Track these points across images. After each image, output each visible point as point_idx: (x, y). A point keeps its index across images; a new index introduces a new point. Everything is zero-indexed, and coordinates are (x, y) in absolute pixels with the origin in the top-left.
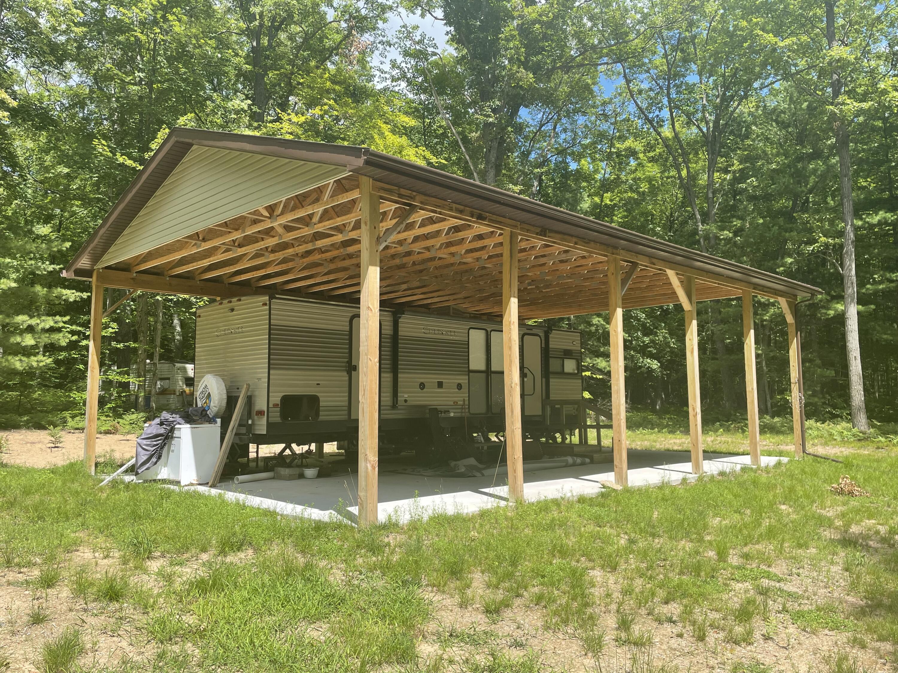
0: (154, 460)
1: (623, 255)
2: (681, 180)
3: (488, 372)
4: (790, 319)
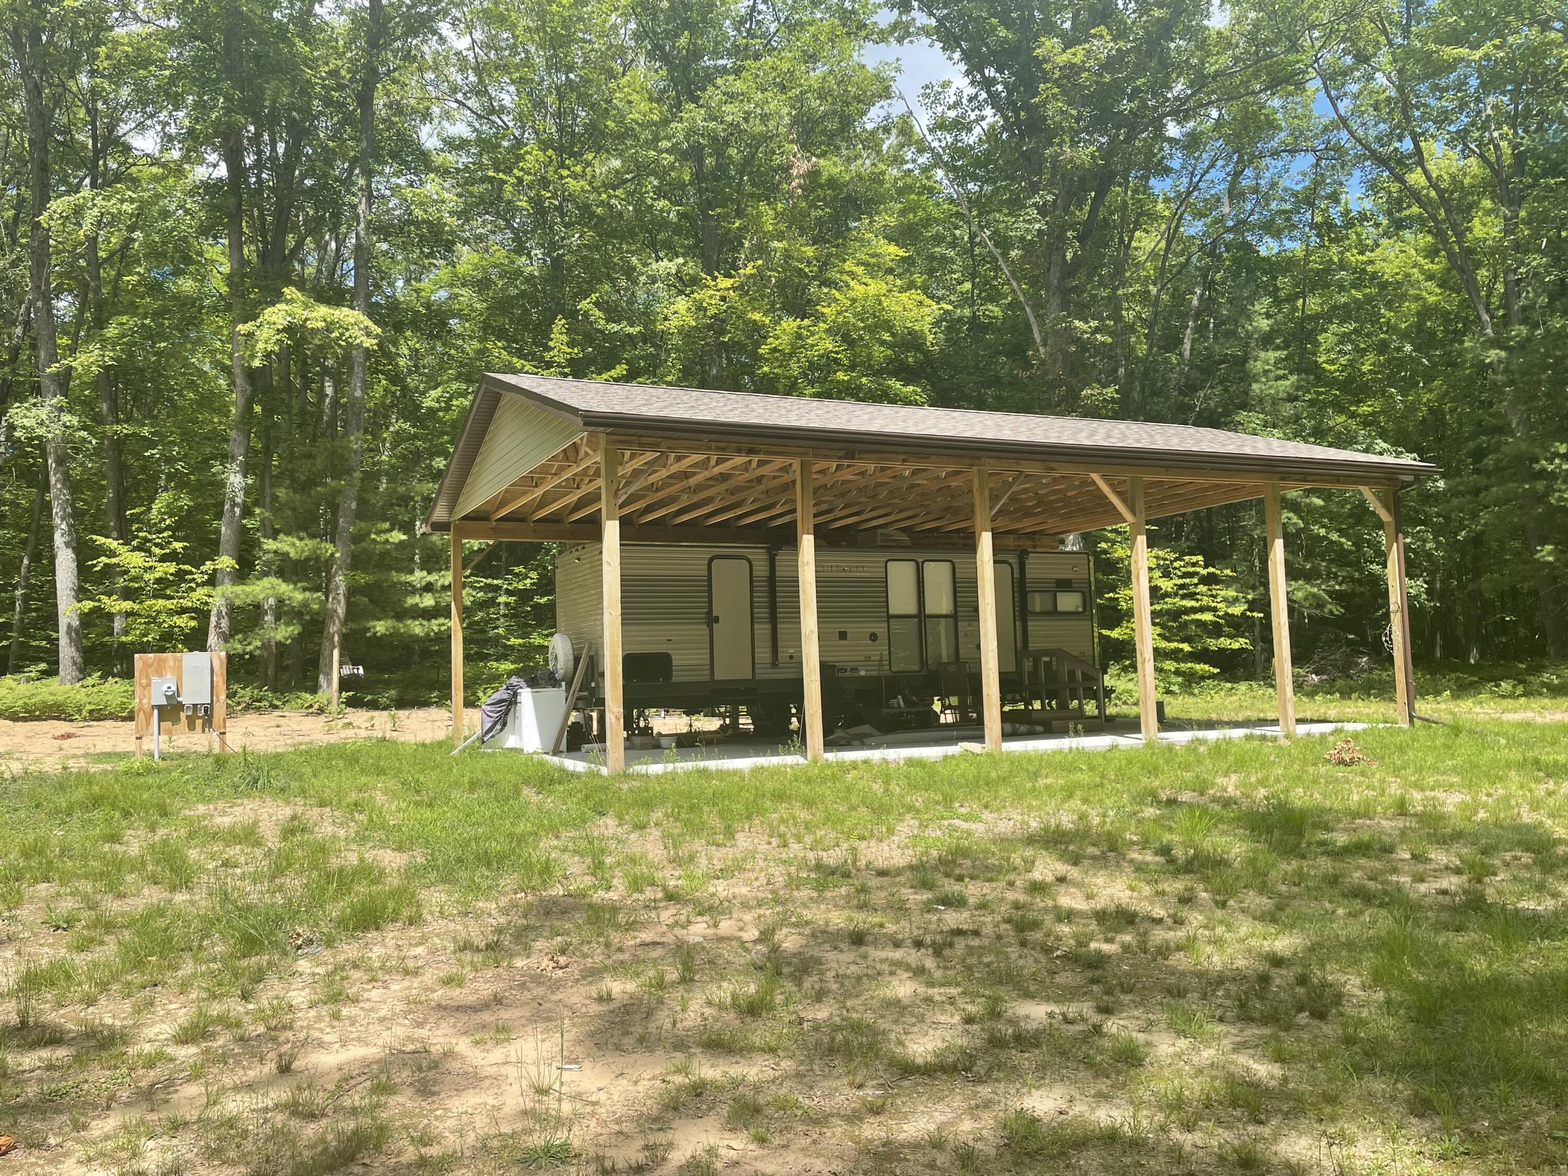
0: (498, 727)
1: (991, 465)
2: (1451, 256)
3: (921, 616)
4: (1385, 516)
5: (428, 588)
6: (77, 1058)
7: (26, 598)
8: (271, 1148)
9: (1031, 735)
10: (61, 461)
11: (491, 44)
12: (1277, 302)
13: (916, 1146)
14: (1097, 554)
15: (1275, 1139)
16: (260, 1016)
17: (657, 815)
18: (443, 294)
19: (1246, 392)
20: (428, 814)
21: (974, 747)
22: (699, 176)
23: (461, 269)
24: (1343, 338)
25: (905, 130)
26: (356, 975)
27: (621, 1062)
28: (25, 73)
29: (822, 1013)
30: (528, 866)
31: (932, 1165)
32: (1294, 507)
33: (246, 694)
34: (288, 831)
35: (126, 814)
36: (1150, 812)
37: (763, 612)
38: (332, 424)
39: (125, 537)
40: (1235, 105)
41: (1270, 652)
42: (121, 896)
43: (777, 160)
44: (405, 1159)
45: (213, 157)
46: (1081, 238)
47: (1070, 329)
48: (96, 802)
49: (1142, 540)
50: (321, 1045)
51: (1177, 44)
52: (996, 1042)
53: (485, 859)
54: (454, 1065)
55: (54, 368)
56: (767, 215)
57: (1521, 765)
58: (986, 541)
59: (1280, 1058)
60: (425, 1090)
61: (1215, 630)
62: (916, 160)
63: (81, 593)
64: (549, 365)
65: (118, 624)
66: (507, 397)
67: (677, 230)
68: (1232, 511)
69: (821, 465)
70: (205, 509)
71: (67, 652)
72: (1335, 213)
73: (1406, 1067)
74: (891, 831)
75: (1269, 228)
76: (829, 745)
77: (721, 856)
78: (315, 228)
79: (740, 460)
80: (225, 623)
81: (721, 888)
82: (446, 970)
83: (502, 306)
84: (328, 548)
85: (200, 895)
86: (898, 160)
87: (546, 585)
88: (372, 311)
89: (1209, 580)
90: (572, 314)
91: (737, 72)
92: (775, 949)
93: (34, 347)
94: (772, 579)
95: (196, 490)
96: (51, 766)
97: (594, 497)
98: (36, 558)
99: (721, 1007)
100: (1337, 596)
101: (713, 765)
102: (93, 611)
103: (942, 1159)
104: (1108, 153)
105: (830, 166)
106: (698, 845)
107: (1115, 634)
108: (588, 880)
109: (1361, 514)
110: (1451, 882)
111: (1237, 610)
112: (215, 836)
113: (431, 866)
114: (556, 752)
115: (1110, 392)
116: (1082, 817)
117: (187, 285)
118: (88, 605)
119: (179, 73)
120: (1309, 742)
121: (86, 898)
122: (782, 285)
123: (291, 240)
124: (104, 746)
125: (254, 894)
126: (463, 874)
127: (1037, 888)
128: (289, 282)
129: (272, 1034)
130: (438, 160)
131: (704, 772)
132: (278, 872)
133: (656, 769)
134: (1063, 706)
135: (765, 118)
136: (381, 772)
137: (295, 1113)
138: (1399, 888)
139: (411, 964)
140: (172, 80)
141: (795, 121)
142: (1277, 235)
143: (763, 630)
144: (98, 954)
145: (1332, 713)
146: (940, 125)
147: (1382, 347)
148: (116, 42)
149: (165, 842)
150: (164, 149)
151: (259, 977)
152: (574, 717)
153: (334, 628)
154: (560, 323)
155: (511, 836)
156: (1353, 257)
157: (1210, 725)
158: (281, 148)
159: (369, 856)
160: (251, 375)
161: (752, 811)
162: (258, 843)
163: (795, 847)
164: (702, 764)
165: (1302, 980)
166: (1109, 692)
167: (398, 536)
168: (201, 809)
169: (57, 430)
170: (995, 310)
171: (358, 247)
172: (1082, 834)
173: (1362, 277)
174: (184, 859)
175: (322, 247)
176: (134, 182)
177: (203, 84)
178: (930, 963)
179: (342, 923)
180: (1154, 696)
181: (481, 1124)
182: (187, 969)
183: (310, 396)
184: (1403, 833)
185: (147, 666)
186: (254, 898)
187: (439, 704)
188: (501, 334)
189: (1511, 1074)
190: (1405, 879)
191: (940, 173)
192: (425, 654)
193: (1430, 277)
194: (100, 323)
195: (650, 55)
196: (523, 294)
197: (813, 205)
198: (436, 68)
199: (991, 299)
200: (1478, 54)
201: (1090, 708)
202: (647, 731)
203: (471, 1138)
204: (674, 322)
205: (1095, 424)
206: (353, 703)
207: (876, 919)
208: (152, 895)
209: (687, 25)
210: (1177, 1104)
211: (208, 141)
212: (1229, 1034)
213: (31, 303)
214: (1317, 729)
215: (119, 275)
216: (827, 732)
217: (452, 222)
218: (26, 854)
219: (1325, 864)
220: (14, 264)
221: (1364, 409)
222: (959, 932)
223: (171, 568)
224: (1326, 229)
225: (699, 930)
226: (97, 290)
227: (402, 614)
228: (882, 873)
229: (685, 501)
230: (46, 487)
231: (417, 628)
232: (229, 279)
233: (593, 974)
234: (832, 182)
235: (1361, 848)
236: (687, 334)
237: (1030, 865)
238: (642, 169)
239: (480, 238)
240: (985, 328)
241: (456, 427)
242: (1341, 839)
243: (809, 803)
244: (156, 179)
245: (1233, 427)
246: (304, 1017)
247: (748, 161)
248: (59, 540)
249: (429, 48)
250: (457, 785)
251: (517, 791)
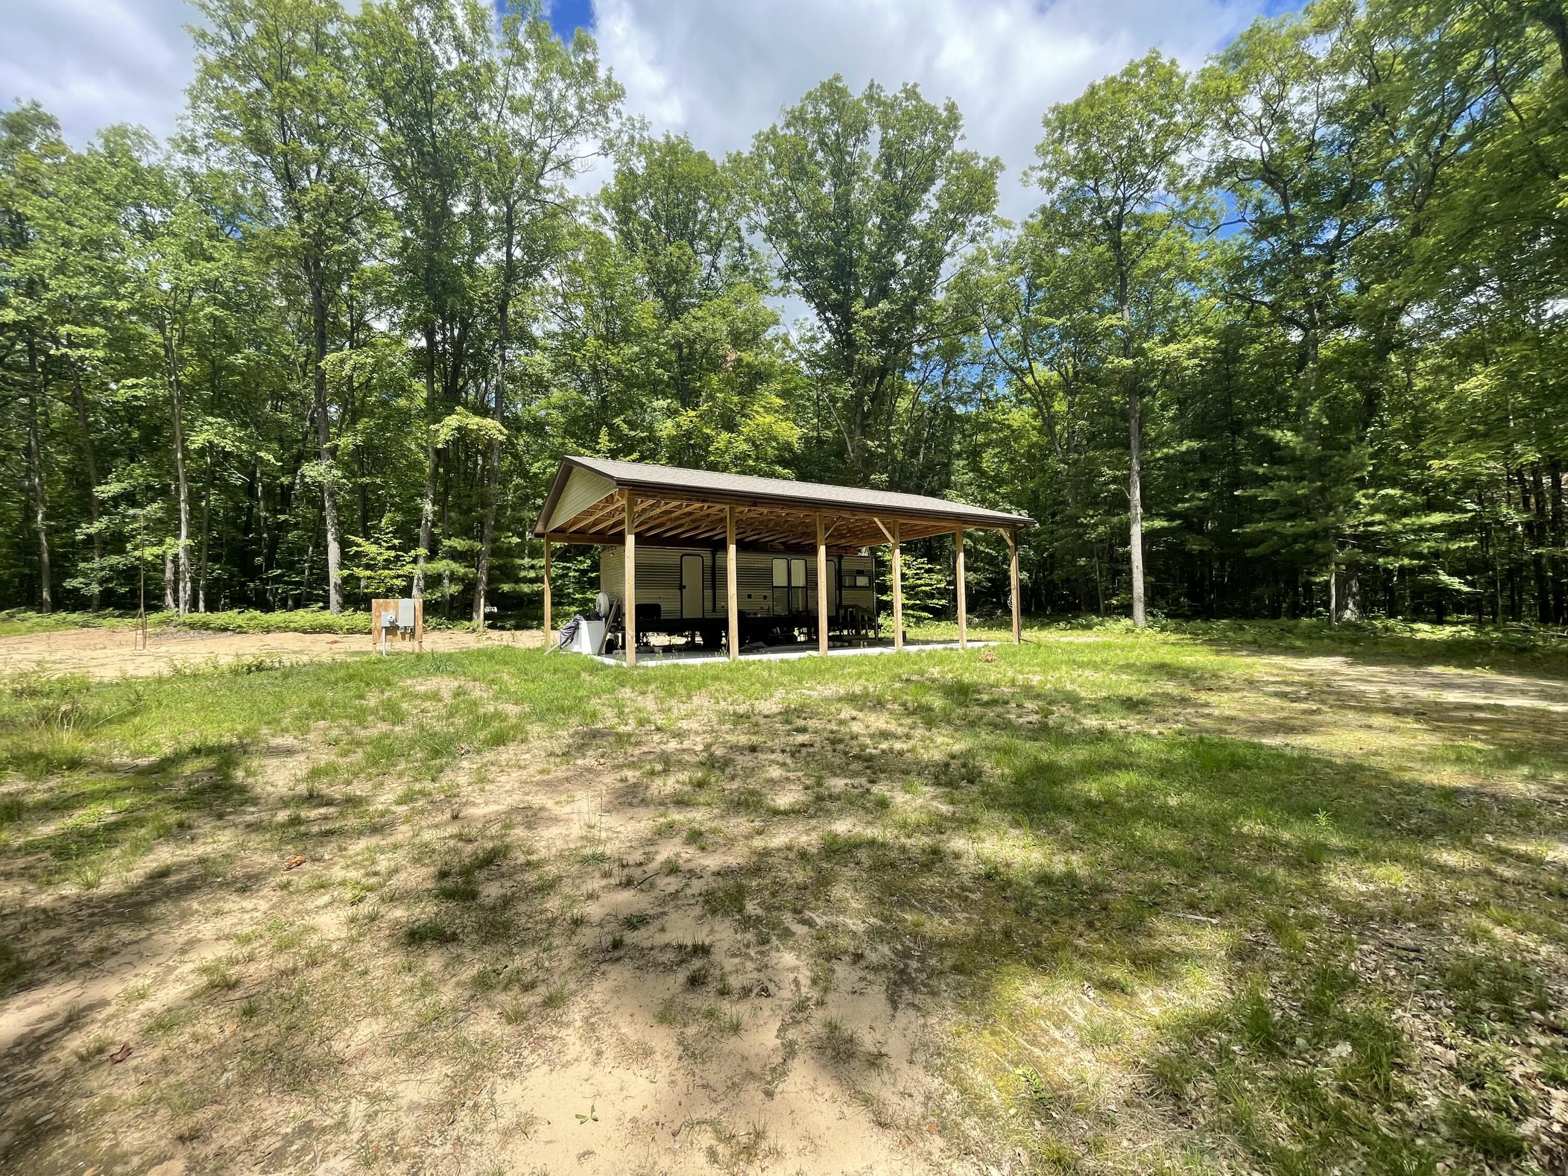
0: (569, 641)
1: (827, 513)
2: (1044, 419)
3: (789, 587)
4: (1010, 543)
5: (532, 567)
6: (341, 813)
7: (311, 568)
8: (448, 858)
9: (842, 647)
10: (331, 495)
11: (571, 283)
12: (964, 437)
13: (779, 850)
14: (877, 558)
15: (949, 840)
16: (442, 790)
17: (652, 687)
18: (543, 413)
19: (949, 479)
20: (531, 686)
21: (814, 653)
22: (680, 358)
23: (553, 400)
24: (995, 456)
25: (786, 341)
26: (493, 768)
27: (631, 812)
28: (311, 283)
29: (735, 785)
30: (584, 713)
31: (786, 858)
32: (970, 536)
33: (433, 621)
34: (456, 695)
35: (368, 684)
36: (898, 685)
37: (708, 584)
38: (482, 479)
39: (367, 537)
40: (947, 340)
41: (956, 606)
42: (365, 728)
43: (721, 352)
44: (519, 862)
45: (418, 336)
46: (872, 401)
47: (865, 445)
48: (351, 677)
49: (898, 551)
50: (474, 804)
51: (919, 308)
52: (819, 798)
53: (562, 710)
54: (545, 814)
55: (328, 445)
56: (715, 379)
57: (1067, 663)
58: (822, 550)
59: (952, 802)
60: (529, 826)
61: (931, 596)
62: (790, 356)
63: (342, 566)
64: (598, 452)
65: (363, 583)
66: (576, 469)
67: (668, 385)
68: (941, 538)
69: (741, 509)
70: (409, 522)
71: (334, 597)
72: (991, 395)
73: (1010, 805)
74: (771, 696)
75: (961, 400)
76: (741, 652)
77: (685, 708)
78: (473, 375)
79: (698, 505)
80: (422, 583)
81: (684, 725)
82: (540, 767)
83: (574, 420)
84: (478, 546)
85: (409, 727)
86: (782, 356)
87: (595, 567)
88: (504, 421)
89: (929, 571)
90: (611, 427)
91: (700, 307)
92: (711, 755)
93: (316, 432)
94: (714, 567)
95: (407, 512)
96: (326, 658)
97: (621, 522)
98: (317, 546)
99: (684, 783)
100: (988, 580)
101: (681, 662)
102: (350, 575)
103: (791, 855)
104: (885, 359)
105: (748, 357)
106: (673, 702)
107: (884, 598)
108: (616, 720)
109: (1000, 540)
110: (1034, 718)
111: (942, 585)
112: (416, 696)
113: (533, 712)
114: (599, 654)
115: (884, 477)
116: (865, 688)
117: (402, 402)
118: (346, 572)
119: (400, 290)
120: (973, 652)
121: (345, 728)
122: (721, 415)
123: (461, 382)
124: (355, 647)
125: (438, 727)
126: (549, 717)
127: (842, 722)
128: (459, 404)
129: (449, 798)
130: (541, 343)
131: (677, 666)
132: (451, 715)
133: (651, 663)
134: (858, 633)
135: (714, 331)
136: (506, 663)
137: (461, 840)
138: (1010, 721)
139: (522, 763)
140: (396, 293)
141: (730, 333)
142: (965, 404)
143: (708, 592)
144: (352, 758)
145: (984, 637)
146: (802, 340)
147: (1012, 461)
148: (363, 271)
149: (389, 699)
150: (390, 330)
151: (441, 770)
152: (609, 636)
153: (482, 587)
154: (604, 429)
155: (575, 697)
156: (1000, 417)
157: (927, 642)
158: (456, 332)
159: (500, 707)
160: (438, 452)
161: (701, 685)
162: (440, 700)
163: (723, 703)
164: (675, 661)
165: (964, 765)
166: (880, 626)
167: (516, 540)
168: (409, 682)
169: (329, 478)
170: (829, 433)
171: (497, 387)
172: (866, 695)
173: (1004, 426)
174: (400, 708)
175: (478, 387)
176: (373, 346)
177: (413, 296)
178: (789, 761)
179: (486, 742)
180: (901, 628)
181: (559, 844)
182: (402, 766)
183: (470, 465)
184: (1013, 694)
185: (379, 606)
186: (438, 729)
187: (538, 628)
188: (573, 435)
189: (1056, 808)
190: (1013, 717)
191: (802, 363)
192: (531, 602)
193: (1034, 428)
194: (354, 421)
195: (655, 295)
196: (585, 415)
197: (738, 376)
198: (541, 294)
199: (826, 428)
200: (1058, 323)
201: (871, 634)
202: (647, 644)
203: (554, 851)
204: (664, 434)
205: (877, 493)
206: (491, 627)
207: (762, 739)
208: (383, 727)
209: (675, 281)
210: (904, 825)
211: (416, 326)
212: (930, 790)
213: (315, 410)
214: (976, 645)
215: (365, 396)
216: (741, 645)
217: (548, 376)
218: (312, 705)
219: (978, 710)
220: (305, 387)
221: (1002, 491)
222: (803, 745)
223: (393, 553)
224: (986, 402)
225: (673, 745)
226: (353, 404)
227: (518, 581)
228: (766, 717)
229: (669, 525)
230: (323, 508)
231: (526, 588)
232: (427, 401)
233: (619, 767)
234: (749, 365)
235: (993, 703)
236: (671, 438)
237: (839, 711)
238: (650, 353)
239: (564, 385)
240: (824, 442)
241: (548, 484)
242: (985, 697)
243: (730, 682)
244: (387, 345)
245: (944, 497)
246: (465, 791)
247: (705, 352)
248: (330, 537)
249: (537, 284)
250: (547, 670)
251: (579, 675)
